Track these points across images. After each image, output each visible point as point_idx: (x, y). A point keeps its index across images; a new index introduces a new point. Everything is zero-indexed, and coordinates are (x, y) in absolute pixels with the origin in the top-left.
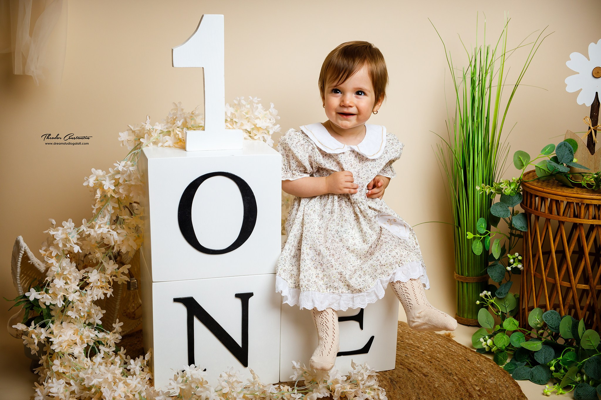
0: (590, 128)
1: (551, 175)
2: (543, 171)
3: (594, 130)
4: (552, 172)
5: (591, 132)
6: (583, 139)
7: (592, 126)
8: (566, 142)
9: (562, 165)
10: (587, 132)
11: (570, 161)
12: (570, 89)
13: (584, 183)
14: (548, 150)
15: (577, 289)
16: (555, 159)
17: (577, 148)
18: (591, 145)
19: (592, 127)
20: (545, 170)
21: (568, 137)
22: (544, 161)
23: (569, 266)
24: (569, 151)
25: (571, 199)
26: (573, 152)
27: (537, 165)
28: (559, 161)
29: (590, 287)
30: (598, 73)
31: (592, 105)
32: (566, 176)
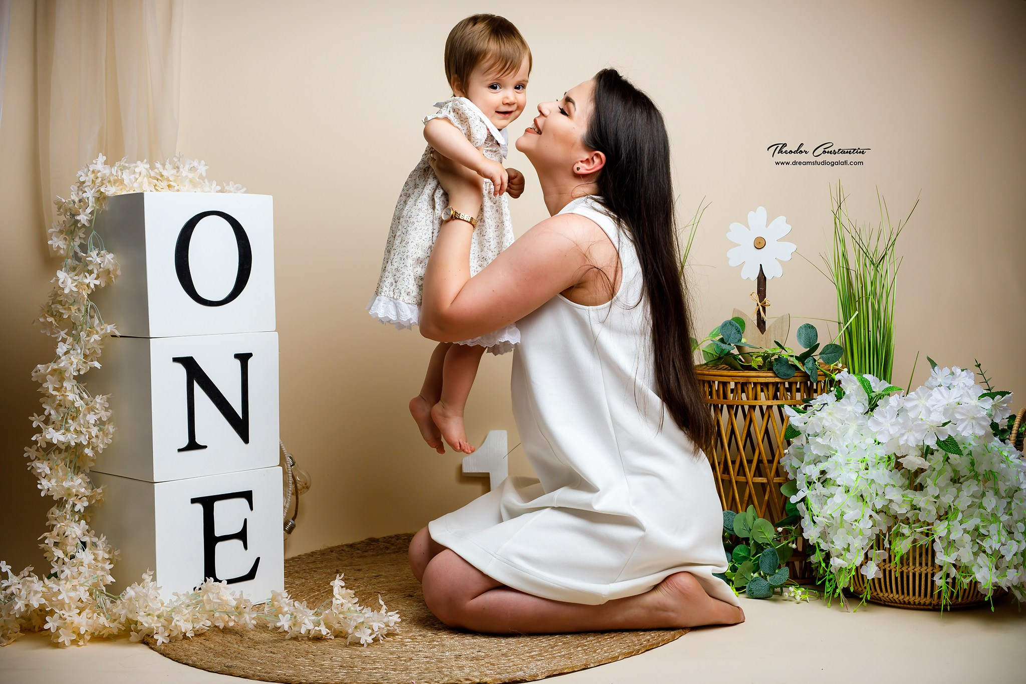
0: (758, 305)
1: (719, 358)
3: (762, 306)
4: (720, 355)
5: (759, 309)
6: (751, 319)
8: (733, 321)
9: (730, 346)
10: (755, 309)
11: (738, 341)
12: (733, 263)
13: (754, 365)
14: (715, 332)
15: (753, 483)
16: (722, 340)
17: (744, 326)
18: (761, 324)
19: (759, 303)
20: (712, 354)
21: (735, 315)
22: (711, 345)
23: (743, 456)
24: (736, 330)
25: (739, 380)
26: (741, 331)
27: (703, 350)
28: (726, 341)
29: (768, 479)
30: (760, 244)
31: (758, 278)
32: (736, 359)
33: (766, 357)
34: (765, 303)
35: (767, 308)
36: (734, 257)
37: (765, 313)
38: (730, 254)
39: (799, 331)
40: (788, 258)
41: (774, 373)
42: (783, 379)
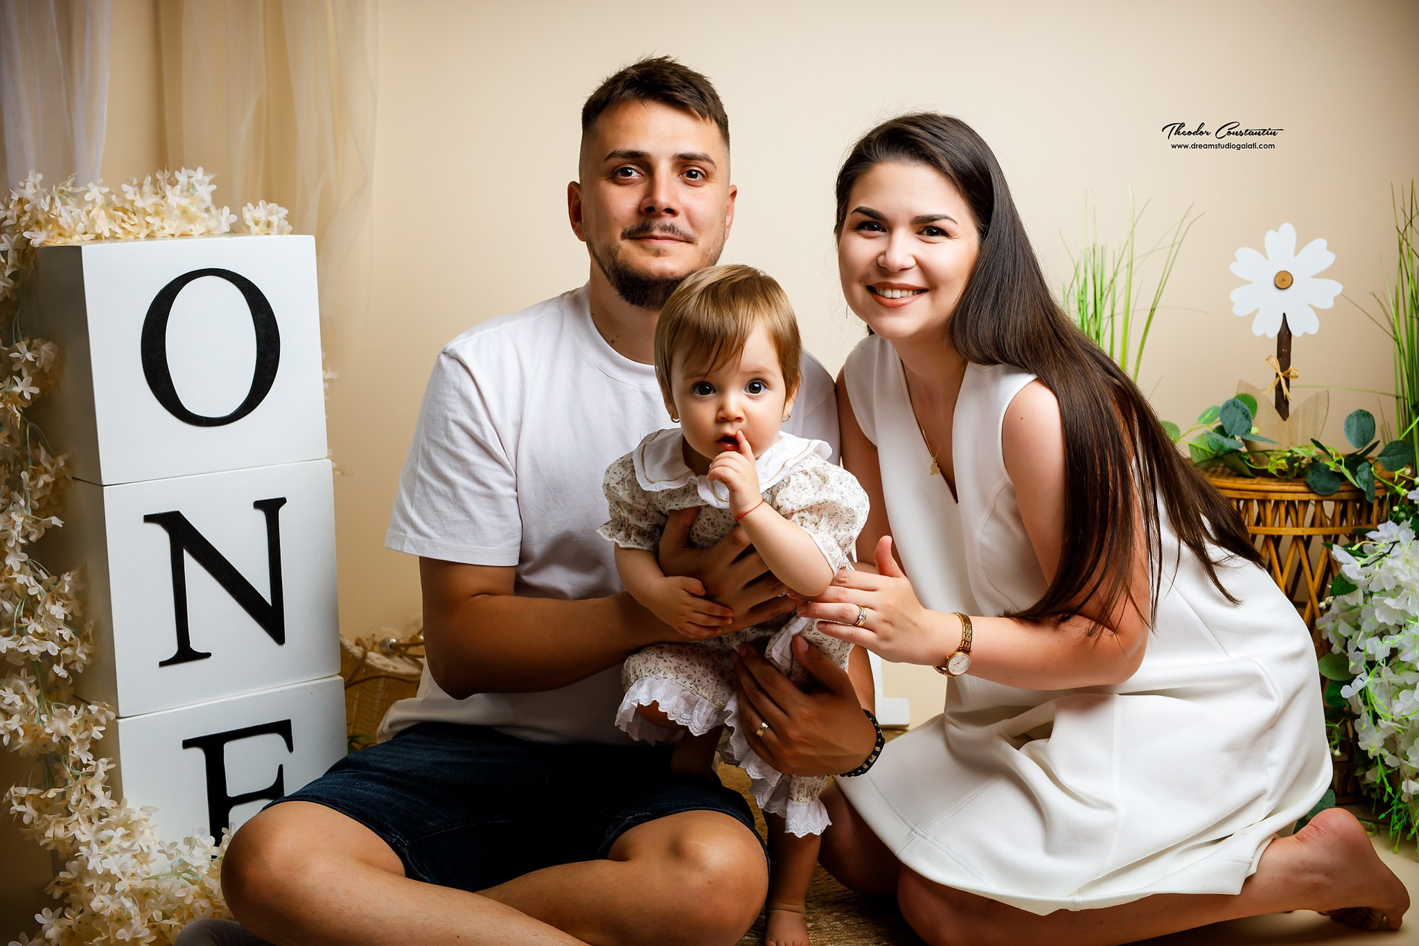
0: (1277, 375)
1: (1217, 458)
2: (1203, 452)
3: (1284, 377)
4: (1217, 453)
5: (1280, 382)
6: (1267, 396)
7: (1282, 371)
8: (1238, 400)
9: (1233, 440)
10: (1273, 381)
11: (1247, 432)
12: (1239, 310)
13: (1272, 469)
14: (1210, 416)
16: (1221, 430)
17: (1256, 409)
18: (1282, 404)
19: (1280, 374)
20: (1205, 450)
21: (1242, 391)
22: (1202, 436)
24: (1243, 414)
25: (1249, 494)
26: (1250, 415)
27: (1192, 443)
28: (1227, 431)
30: (1283, 281)
31: (1278, 335)
32: (1242, 459)
33: (1291, 460)
34: (1289, 374)
35: (1291, 381)
36: (1241, 302)
37: (1288, 386)
38: (1235, 295)
39: (1348, 421)
40: (1328, 304)
41: (1308, 486)
42: (1321, 496)
